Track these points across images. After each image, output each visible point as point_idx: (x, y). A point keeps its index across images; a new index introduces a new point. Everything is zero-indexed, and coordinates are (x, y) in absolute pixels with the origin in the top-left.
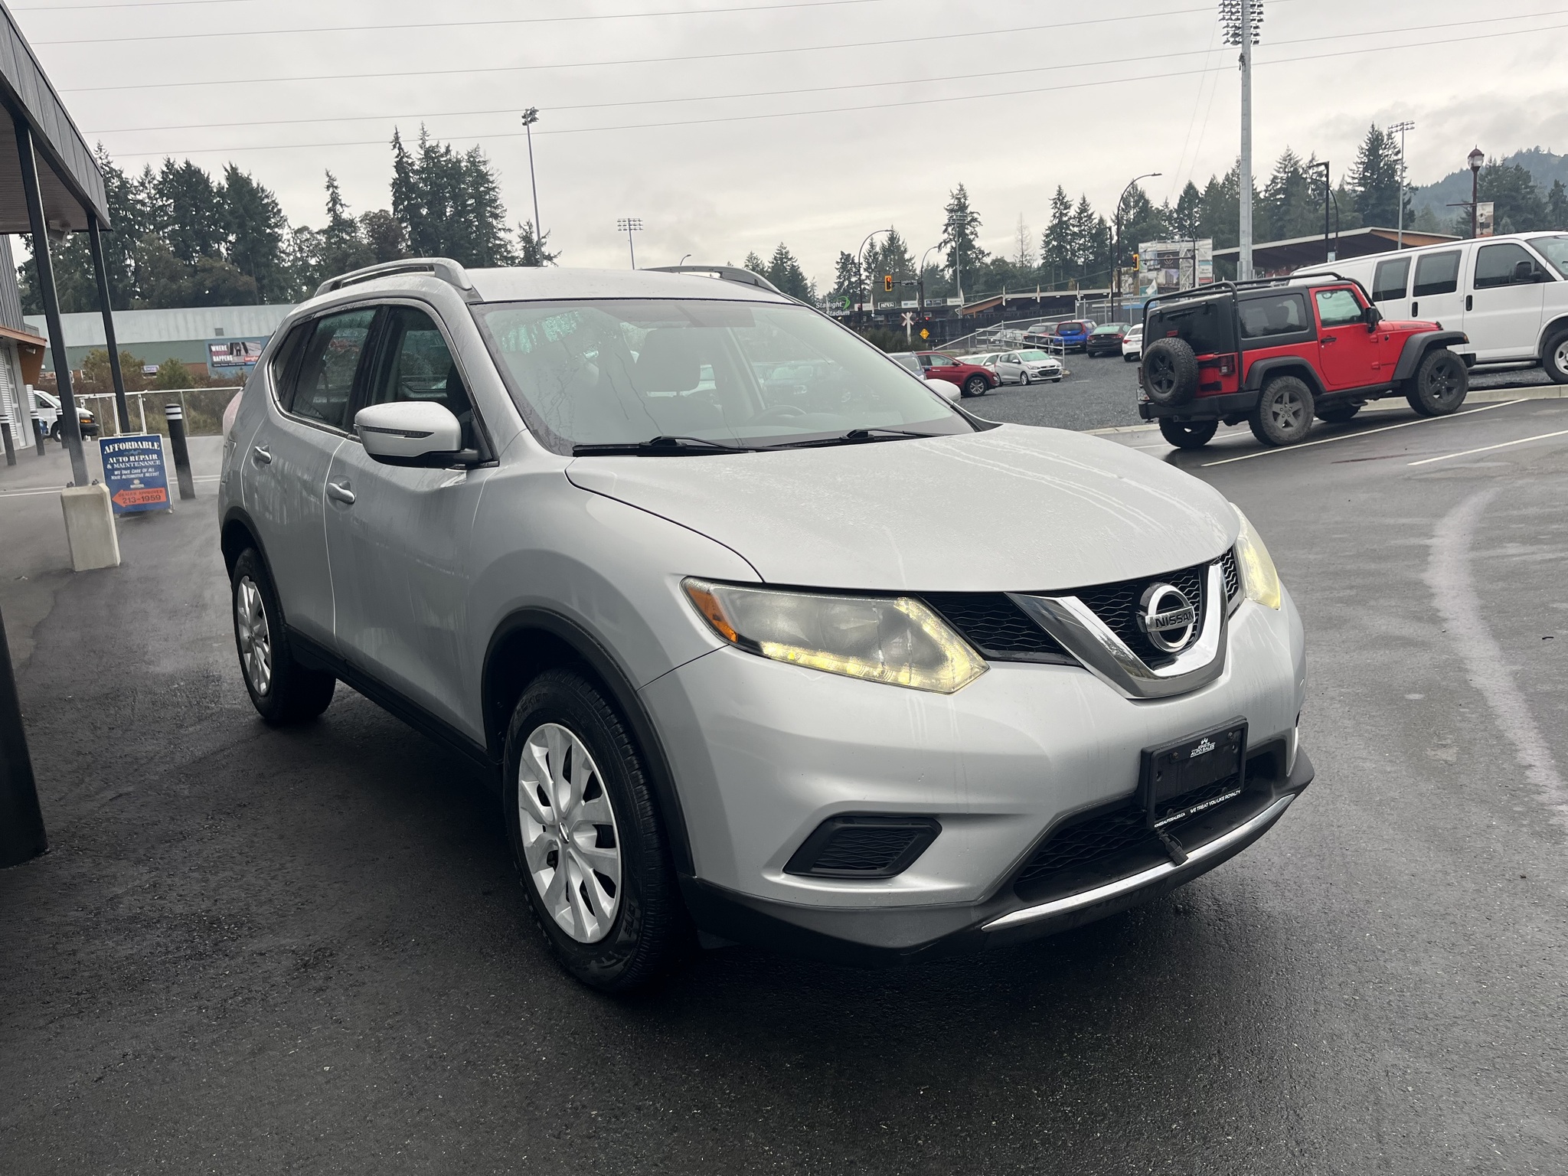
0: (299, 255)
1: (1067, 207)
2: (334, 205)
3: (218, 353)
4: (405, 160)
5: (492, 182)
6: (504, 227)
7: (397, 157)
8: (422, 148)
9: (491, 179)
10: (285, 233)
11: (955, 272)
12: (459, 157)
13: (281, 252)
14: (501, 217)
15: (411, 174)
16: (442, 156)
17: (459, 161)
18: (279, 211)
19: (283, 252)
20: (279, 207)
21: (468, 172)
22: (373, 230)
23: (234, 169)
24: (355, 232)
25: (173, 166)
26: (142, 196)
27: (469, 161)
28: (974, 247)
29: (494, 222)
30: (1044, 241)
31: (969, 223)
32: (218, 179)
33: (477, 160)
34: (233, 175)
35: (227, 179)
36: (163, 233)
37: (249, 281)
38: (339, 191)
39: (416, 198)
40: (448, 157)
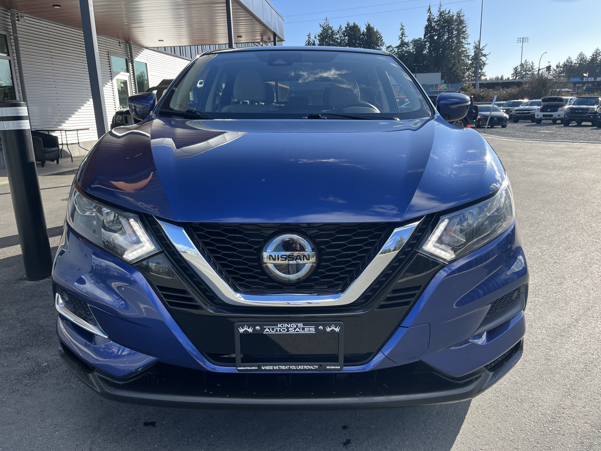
2: (402, 36)
6: (467, 43)
7: (428, 16)
8: (439, 12)
9: (465, 23)
10: (384, 48)
12: (453, 14)
14: (467, 38)
15: (433, 23)
16: (446, 14)
18: (383, 40)
21: (456, 21)
22: (414, 46)
23: (369, 25)
24: (408, 46)
25: (349, 24)
26: (338, 36)
27: (457, 16)
29: (463, 41)
32: (363, 29)
33: (460, 15)
35: (366, 28)
38: (404, 31)
39: (433, 32)
40: (449, 14)
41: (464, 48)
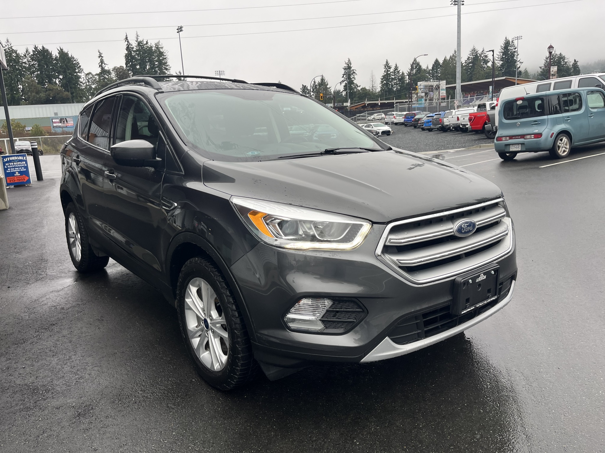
0: (88, 84)
1: (390, 68)
2: (102, 64)
3: (55, 122)
4: (130, 46)
5: (165, 56)
7: (127, 45)
8: (137, 42)
9: (165, 54)
10: (82, 75)
11: (347, 93)
12: (152, 45)
13: (81, 82)
14: (169, 70)
15: (132, 52)
16: (145, 45)
17: (152, 47)
18: (80, 66)
19: (82, 82)
20: (80, 65)
21: (155, 51)
22: (117, 74)
23: (62, 50)
24: (110, 74)
25: (37, 48)
26: (25, 60)
27: (156, 47)
28: (354, 83)
29: (166, 72)
30: (381, 81)
31: (352, 74)
32: (55, 53)
33: (159, 47)
34: (61, 52)
35: (59, 54)
36: (34, 75)
37: (67, 94)
38: (103, 58)
39: (135, 62)
40: (147, 45)
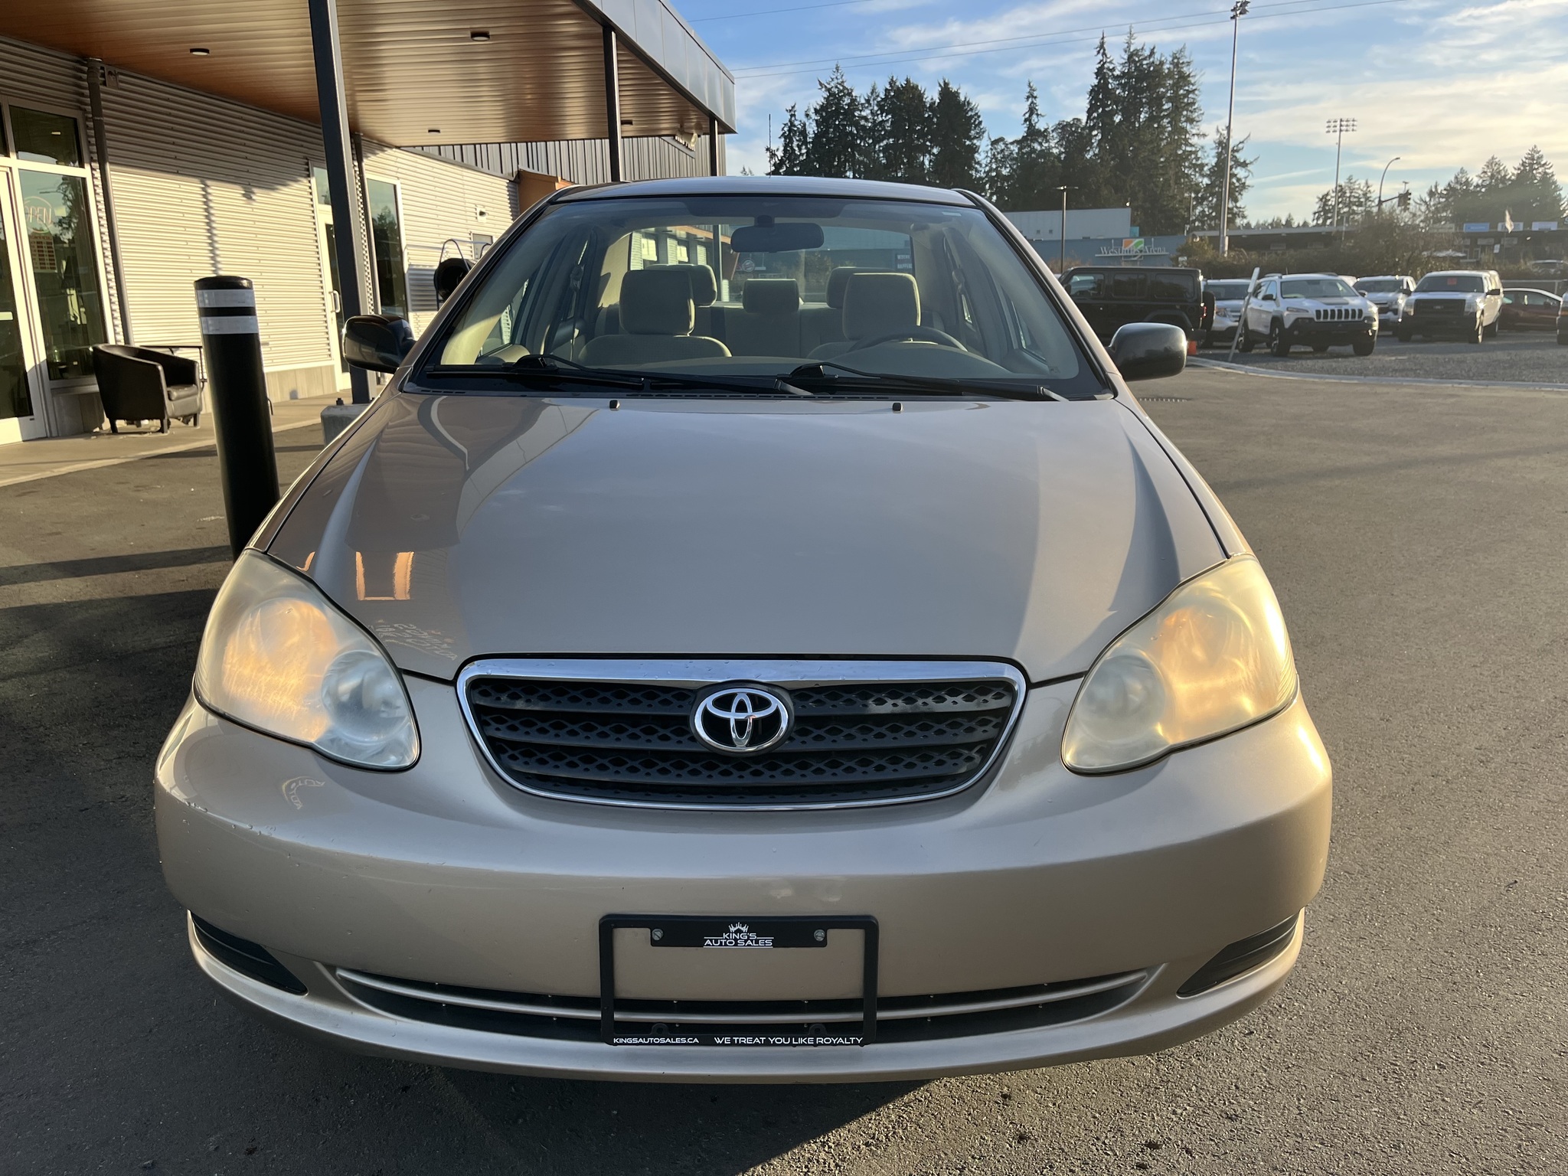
0: (993, 166)
5: (1193, 85)
6: (1198, 132)
7: (1100, 63)
8: (1126, 51)
9: (1192, 80)
10: (983, 144)
12: (1163, 59)
13: (976, 163)
14: (1197, 122)
15: (1110, 80)
16: (1145, 59)
17: (1162, 63)
18: (981, 123)
19: (979, 163)
20: (981, 119)
21: (1170, 75)
22: (1064, 139)
23: (946, 84)
24: (1046, 141)
25: (895, 83)
26: (866, 113)
27: (1172, 63)
29: (1189, 127)
32: (932, 94)
33: (1181, 62)
34: (945, 90)
35: (940, 94)
36: (880, 147)
38: (1037, 101)
39: (1111, 105)
40: (1151, 60)
41: (1192, 145)
